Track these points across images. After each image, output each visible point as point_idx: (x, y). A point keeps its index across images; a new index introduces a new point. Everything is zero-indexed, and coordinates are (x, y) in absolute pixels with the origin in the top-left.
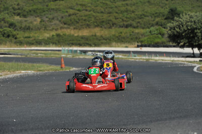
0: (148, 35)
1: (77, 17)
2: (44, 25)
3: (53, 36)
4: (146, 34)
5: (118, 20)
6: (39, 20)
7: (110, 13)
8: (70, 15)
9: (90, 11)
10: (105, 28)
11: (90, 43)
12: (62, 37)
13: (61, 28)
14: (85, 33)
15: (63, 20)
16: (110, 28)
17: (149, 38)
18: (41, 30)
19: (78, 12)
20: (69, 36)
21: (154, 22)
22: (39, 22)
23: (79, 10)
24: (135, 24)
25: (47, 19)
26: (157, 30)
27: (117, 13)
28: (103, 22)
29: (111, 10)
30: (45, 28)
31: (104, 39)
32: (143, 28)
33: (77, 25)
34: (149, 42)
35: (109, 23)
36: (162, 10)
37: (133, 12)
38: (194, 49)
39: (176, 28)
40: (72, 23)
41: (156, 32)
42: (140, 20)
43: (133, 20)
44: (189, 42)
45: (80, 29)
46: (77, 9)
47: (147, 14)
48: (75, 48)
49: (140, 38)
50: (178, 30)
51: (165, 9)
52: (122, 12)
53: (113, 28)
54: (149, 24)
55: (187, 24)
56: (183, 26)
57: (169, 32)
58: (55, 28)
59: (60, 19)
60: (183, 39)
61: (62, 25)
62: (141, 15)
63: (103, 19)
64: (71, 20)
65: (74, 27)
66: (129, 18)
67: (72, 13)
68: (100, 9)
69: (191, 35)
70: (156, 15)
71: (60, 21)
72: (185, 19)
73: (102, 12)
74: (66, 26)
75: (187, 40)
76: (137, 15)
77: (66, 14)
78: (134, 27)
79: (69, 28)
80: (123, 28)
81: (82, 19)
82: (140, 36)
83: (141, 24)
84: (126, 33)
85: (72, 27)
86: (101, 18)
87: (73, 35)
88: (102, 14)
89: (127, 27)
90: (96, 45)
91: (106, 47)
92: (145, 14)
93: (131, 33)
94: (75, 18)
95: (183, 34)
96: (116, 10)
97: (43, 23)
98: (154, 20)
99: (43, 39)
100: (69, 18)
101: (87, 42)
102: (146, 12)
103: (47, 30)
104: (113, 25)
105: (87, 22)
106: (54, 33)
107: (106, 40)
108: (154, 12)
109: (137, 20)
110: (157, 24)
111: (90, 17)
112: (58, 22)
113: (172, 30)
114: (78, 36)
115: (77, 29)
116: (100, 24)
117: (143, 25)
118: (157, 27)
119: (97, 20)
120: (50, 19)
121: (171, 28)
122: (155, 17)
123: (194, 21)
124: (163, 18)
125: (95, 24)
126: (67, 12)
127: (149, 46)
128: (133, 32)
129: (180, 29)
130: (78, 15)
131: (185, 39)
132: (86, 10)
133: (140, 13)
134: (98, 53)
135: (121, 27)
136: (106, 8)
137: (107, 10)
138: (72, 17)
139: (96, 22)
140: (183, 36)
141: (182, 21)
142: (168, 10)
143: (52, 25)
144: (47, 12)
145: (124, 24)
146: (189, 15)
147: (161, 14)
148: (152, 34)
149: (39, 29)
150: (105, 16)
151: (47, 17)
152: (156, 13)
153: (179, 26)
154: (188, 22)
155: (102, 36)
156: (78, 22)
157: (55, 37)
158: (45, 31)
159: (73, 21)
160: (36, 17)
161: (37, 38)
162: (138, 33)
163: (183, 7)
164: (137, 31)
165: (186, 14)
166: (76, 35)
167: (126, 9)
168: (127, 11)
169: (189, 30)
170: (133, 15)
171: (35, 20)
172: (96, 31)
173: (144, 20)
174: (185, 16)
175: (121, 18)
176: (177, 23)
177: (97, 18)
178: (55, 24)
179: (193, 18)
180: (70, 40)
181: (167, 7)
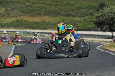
0: (83, 22)
1: (32, 8)
2: (7, 13)
3: (14, 21)
4: (82, 21)
5: (62, 11)
6: (4, 9)
7: (56, 5)
8: (27, 6)
9: (42, 4)
10: (52, 16)
11: (40, 26)
12: (21, 22)
13: (20, 15)
14: (37, 19)
15: (22, 10)
16: (56, 16)
17: (84, 24)
18: (5, 17)
19: (33, 4)
20: (26, 21)
21: (88, 13)
22: (4, 11)
23: (34, 3)
24: (74, 14)
25: (10, 9)
26: (90, 18)
27: (61, 5)
28: (51, 12)
29: (57, 3)
30: (8, 15)
31: (51, 24)
32: (80, 17)
33: (32, 13)
34: (84, 27)
35: (55, 13)
36: (94, 4)
37: (73, 5)
38: (113, 33)
39: (100, 17)
40: (29, 12)
41: (89, 20)
42: (78, 11)
43: (73, 11)
44: (109, 28)
45: (33, 17)
46: (33, 2)
47: (84, 7)
48: (28, 30)
49: (77, 24)
50: (102, 19)
51: (96, 3)
52: (65, 5)
53: (58, 16)
54: (85, 14)
55: (109, 14)
56: (105, 16)
57: (95, 20)
58: (16, 15)
59: (19, 9)
60: (105, 25)
61: (20, 13)
62: (79, 8)
63: (51, 10)
64: (27, 10)
65: (30, 15)
66: (70, 9)
67: (28, 5)
68: (49, 3)
69: (111, 23)
70: (89, 8)
71: (19, 10)
72: (107, 11)
73: (50, 5)
74: (23, 14)
75: (108, 26)
76: (75, 7)
77: (24, 5)
78: (74, 16)
79: (26, 16)
80: (65, 17)
81: (36, 9)
82: (78, 23)
83: (78, 14)
84: (67, 20)
85: (28, 15)
86: (49, 9)
87: (29, 21)
88: (50, 6)
89: (68, 16)
90: (44, 29)
91: (52, 30)
92: (82, 6)
93: (71, 21)
94: (31, 8)
95: (106, 22)
96: (61, 3)
97: (7, 12)
98: (88, 12)
99: (6, 23)
100: (26, 8)
101: (38, 26)
102: (83, 6)
103: (10, 17)
104: (58, 14)
105: (39, 12)
106: (14, 19)
107: (52, 25)
108: (88, 6)
109: (76, 11)
110: (90, 14)
111: (41, 8)
112: (18, 11)
113: (97, 19)
114: (32, 22)
115: (31, 16)
116: (49, 13)
117: (80, 15)
118: (90, 16)
119: (47, 10)
120: (12, 9)
121: (97, 17)
122: (89, 9)
123: (114, 13)
124: (94, 10)
125: (45, 13)
126: (25, 4)
127: (83, 30)
128: (72, 20)
129: (103, 18)
130: (33, 6)
131: (106, 25)
132: (39, 3)
133: (78, 6)
134: (45, 35)
135: (63, 16)
136: (54, 2)
137: (54, 3)
138: (29, 8)
139: (46, 12)
140: (105, 23)
141: (105, 12)
142: (98, 4)
143: (13, 13)
144: (10, 4)
145: (66, 14)
146: (110, 8)
147: (93, 7)
148: (86, 22)
149: (4, 16)
150: (53, 8)
151: (10, 8)
152: (90, 6)
153: (102, 16)
154: (109, 13)
155: (49, 22)
156: (32, 12)
157: (15, 22)
158: (8, 17)
159: (29, 10)
160: (2, 7)
161: (2, 22)
162: (76, 21)
163: (110, 2)
164: (75, 19)
165: (108, 7)
166: (31, 21)
167: (68, 3)
168: (68, 4)
169: (110, 19)
170: (73, 7)
171: (1, 9)
172: (45, 18)
173: (81, 11)
174: (107, 9)
175: (64, 9)
176: (101, 14)
177: (47, 9)
178: (16, 13)
179: (113, 10)
180: (26, 25)
181: (98, 1)
